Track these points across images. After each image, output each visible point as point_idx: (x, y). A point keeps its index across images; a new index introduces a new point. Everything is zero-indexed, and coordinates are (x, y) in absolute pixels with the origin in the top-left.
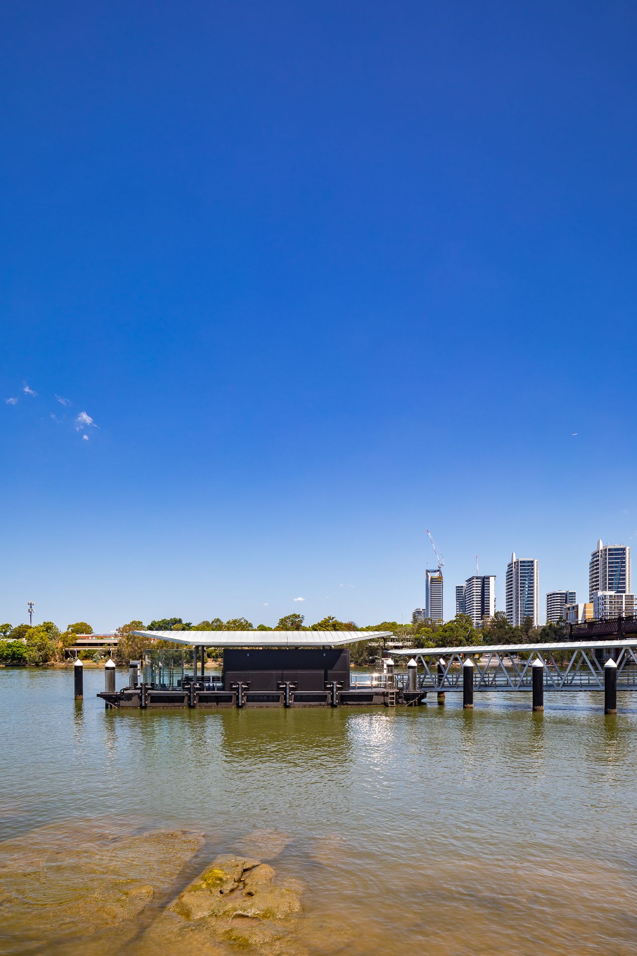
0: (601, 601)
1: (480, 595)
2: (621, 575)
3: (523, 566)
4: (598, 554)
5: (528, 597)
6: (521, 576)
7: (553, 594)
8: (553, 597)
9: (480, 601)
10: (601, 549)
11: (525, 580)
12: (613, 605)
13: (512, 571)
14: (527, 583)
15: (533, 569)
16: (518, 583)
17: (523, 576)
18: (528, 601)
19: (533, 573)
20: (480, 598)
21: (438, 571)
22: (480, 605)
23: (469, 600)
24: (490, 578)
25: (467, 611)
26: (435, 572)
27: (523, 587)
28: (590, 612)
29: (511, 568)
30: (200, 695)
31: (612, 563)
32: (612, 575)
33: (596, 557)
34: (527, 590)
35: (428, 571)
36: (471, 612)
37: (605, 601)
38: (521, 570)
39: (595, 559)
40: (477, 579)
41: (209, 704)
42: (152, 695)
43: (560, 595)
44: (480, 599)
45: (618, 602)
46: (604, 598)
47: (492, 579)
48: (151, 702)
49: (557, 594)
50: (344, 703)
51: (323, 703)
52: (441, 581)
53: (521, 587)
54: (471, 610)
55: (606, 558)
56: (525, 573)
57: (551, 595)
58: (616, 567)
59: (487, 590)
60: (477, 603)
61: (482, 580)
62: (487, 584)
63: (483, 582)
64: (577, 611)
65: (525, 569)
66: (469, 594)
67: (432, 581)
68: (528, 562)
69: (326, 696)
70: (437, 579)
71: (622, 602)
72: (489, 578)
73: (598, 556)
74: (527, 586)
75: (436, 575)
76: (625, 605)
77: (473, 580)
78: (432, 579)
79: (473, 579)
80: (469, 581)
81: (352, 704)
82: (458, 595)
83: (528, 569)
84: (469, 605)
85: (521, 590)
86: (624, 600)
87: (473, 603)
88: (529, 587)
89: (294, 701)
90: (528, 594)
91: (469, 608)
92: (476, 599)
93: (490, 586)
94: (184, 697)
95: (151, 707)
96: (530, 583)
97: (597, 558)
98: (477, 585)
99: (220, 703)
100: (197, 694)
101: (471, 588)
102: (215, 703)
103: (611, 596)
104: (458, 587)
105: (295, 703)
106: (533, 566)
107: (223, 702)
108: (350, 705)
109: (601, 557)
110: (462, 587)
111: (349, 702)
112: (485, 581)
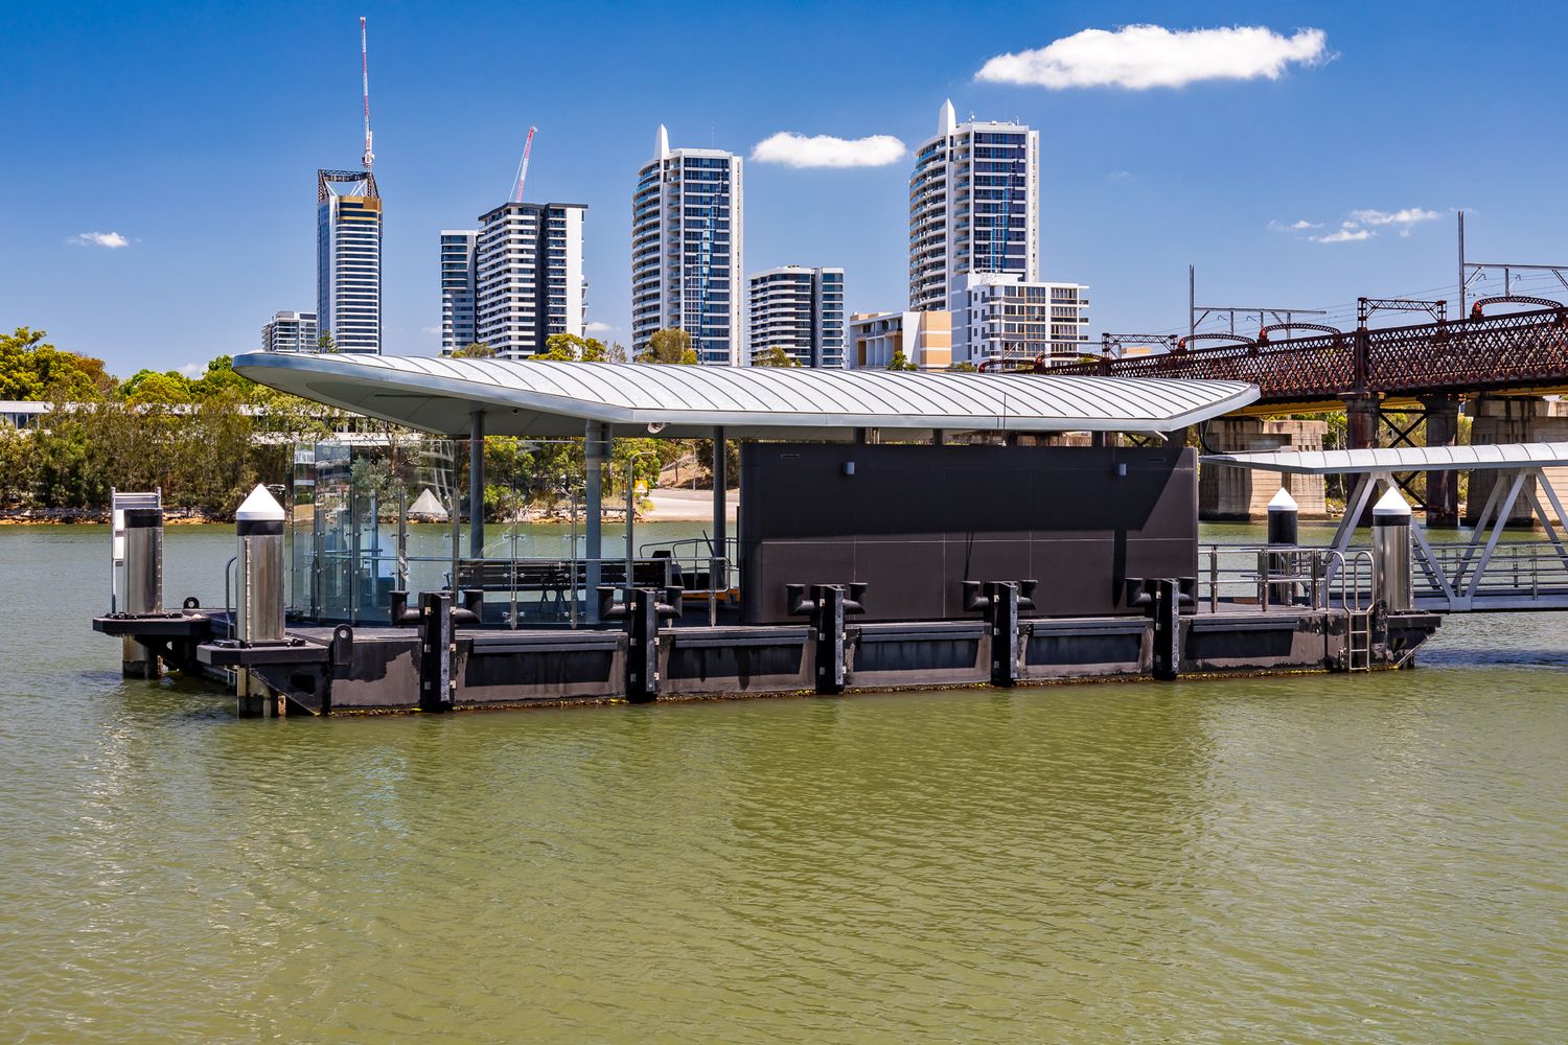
0: (977, 306)
1: (532, 271)
2: (1011, 222)
3: (696, 175)
4: (939, 149)
5: (712, 284)
6: (688, 211)
7: (773, 278)
8: (772, 288)
9: (532, 290)
10: (950, 133)
11: (701, 224)
12: (1017, 319)
13: (656, 189)
14: (707, 234)
15: (726, 189)
16: (678, 234)
17: (696, 212)
18: (712, 296)
19: (726, 201)
20: (532, 281)
21: (364, 176)
22: (533, 305)
23: (493, 285)
24: (569, 211)
25: (486, 325)
26: (352, 179)
27: (695, 248)
28: (939, 341)
29: (652, 179)
30: (679, 644)
31: (986, 180)
32: (986, 222)
33: (934, 159)
34: (707, 258)
35: (325, 176)
36: (500, 331)
37: (992, 307)
38: (688, 187)
39: (931, 166)
40: (521, 212)
41: (712, 683)
42: (477, 650)
43: (793, 283)
44: (533, 285)
45: (1031, 310)
46: (987, 295)
47: (573, 217)
48: (468, 684)
49: (785, 277)
50: (1199, 663)
51: (1129, 667)
52: (372, 215)
53: (688, 248)
54: (500, 321)
55: (967, 165)
56: (700, 200)
57: (763, 280)
58: (998, 195)
59: (557, 252)
60: (521, 300)
61: (539, 217)
62: (556, 233)
63: (544, 225)
64: (899, 339)
65: (700, 188)
66: (493, 267)
67: (343, 213)
68: (713, 162)
69: (1138, 638)
70: (360, 206)
71: (1042, 310)
72: (562, 213)
73: (943, 156)
74: (706, 246)
75: (357, 192)
76: (1053, 319)
77: (509, 217)
78: (342, 205)
79: (509, 212)
80: (494, 219)
81: (1226, 669)
82: (450, 266)
83: (712, 188)
84: (493, 304)
85: (688, 260)
86: (1048, 305)
87: (509, 299)
88: (715, 248)
89: (1027, 663)
90: (712, 272)
91: (493, 314)
92: (519, 282)
93: (568, 239)
94: (609, 654)
95: (468, 702)
96: (717, 236)
97: (938, 164)
98: (519, 235)
99: (753, 679)
100: (663, 638)
101: (500, 245)
102: (736, 679)
103: (1009, 290)
104: (449, 238)
105: (1030, 667)
106: (726, 176)
107: (766, 673)
108: (1217, 670)
109: (951, 160)
110: (464, 238)
111: (1212, 661)
112: (548, 220)
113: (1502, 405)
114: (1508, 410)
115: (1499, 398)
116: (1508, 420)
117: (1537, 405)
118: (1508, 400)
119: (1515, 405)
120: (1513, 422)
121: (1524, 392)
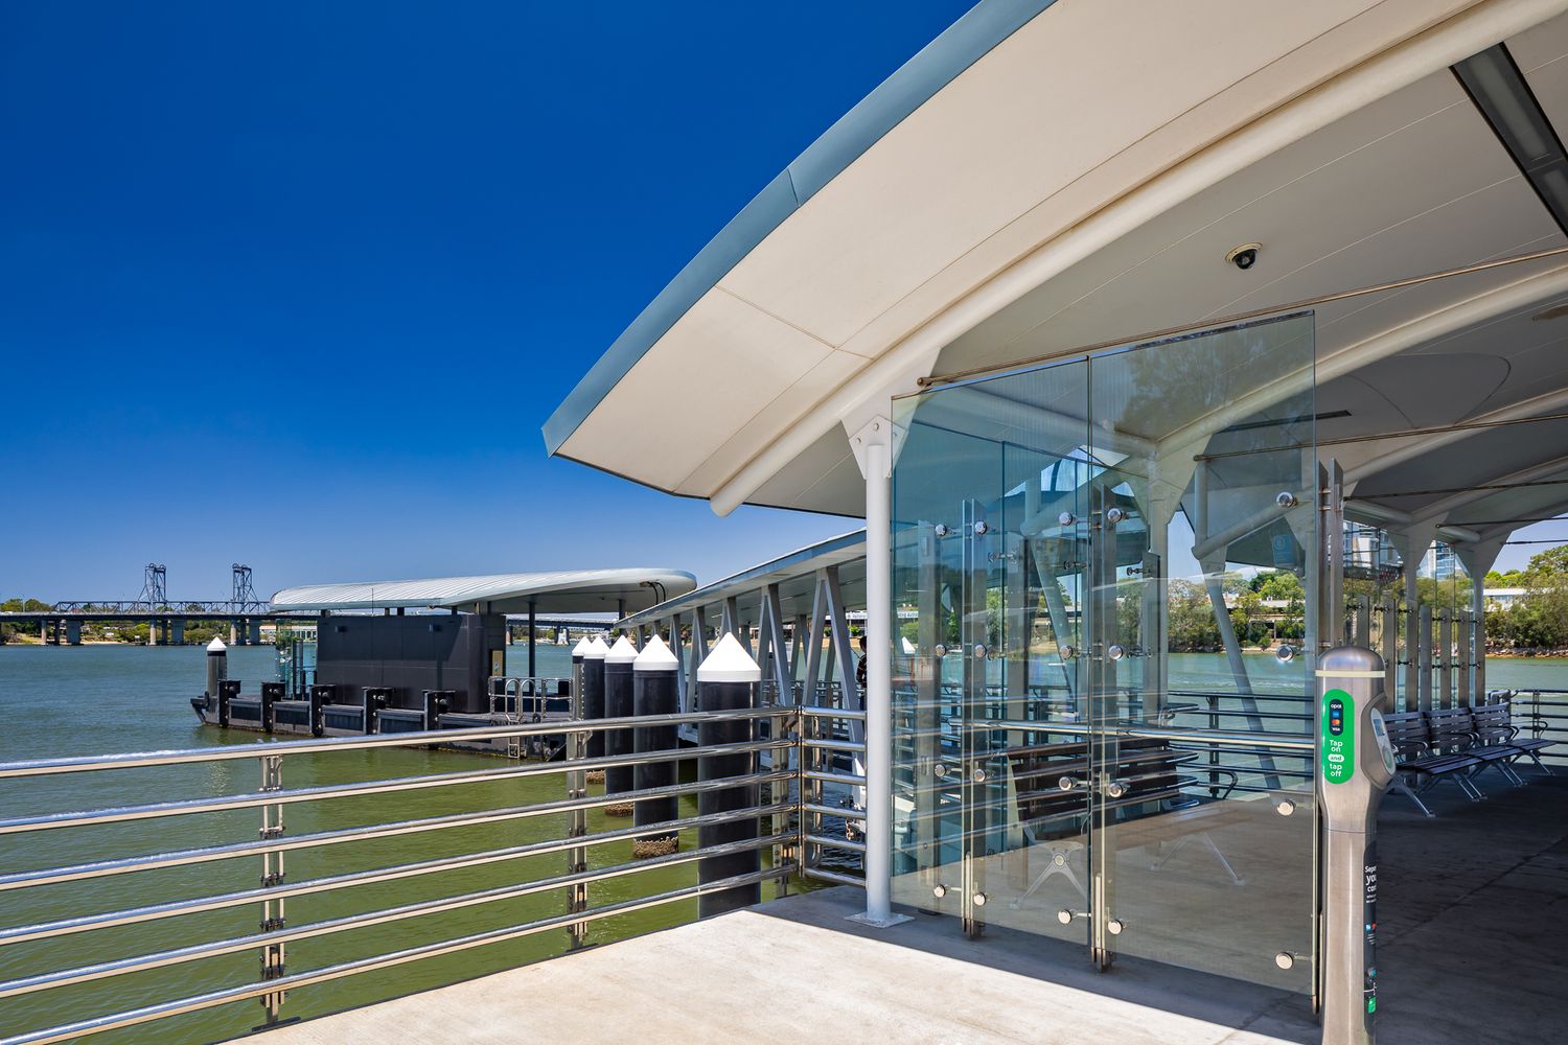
48: (233, 717)
94: (259, 711)
95: (232, 725)
100: (273, 705)
102: (292, 725)
107: (300, 723)
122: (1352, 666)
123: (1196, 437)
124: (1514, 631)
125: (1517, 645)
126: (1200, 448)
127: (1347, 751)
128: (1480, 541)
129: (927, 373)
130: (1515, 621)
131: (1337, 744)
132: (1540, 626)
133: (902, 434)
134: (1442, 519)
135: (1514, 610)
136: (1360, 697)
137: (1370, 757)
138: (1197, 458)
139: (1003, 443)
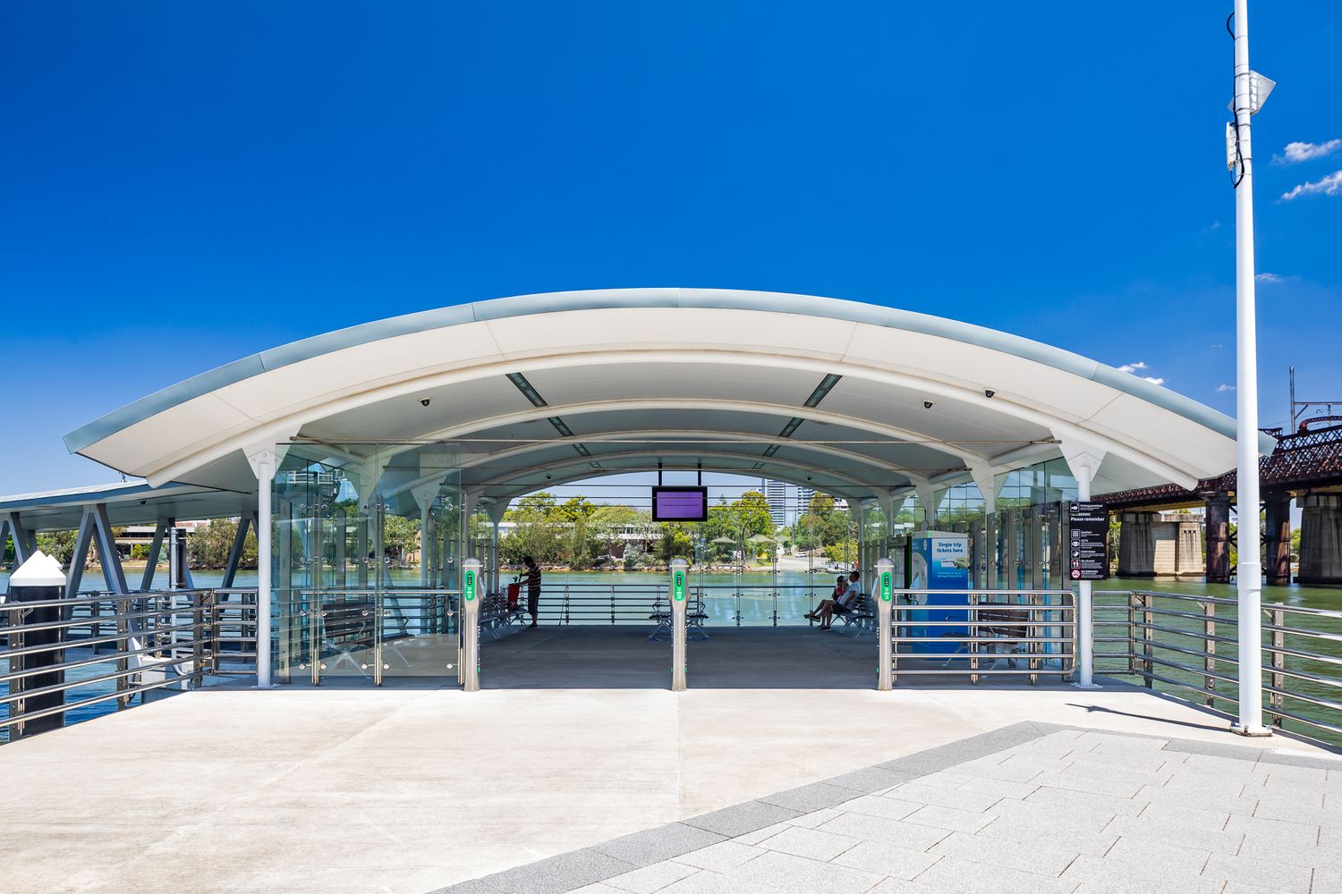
113: (1134, 516)
114: (1137, 518)
115: (1132, 513)
116: (1137, 523)
117: (1154, 516)
118: (1137, 514)
119: (1141, 518)
120: (1140, 524)
121: (1148, 508)
122: (473, 563)
123: (385, 457)
124: (509, 553)
125: (511, 563)
126: (386, 462)
127: (473, 590)
128: (498, 503)
129: (295, 435)
130: (509, 546)
131: (470, 588)
132: (524, 549)
133: (281, 461)
134: (481, 493)
135: (509, 538)
136: (476, 573)
137: (479, 591)
138: (384, 467)
139: (308, 460)
